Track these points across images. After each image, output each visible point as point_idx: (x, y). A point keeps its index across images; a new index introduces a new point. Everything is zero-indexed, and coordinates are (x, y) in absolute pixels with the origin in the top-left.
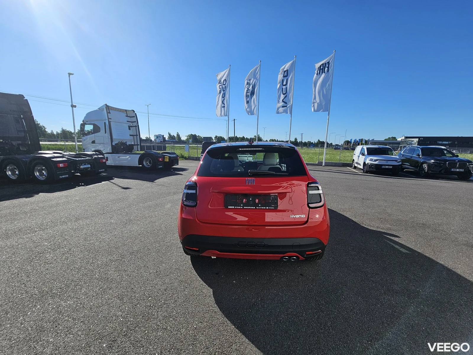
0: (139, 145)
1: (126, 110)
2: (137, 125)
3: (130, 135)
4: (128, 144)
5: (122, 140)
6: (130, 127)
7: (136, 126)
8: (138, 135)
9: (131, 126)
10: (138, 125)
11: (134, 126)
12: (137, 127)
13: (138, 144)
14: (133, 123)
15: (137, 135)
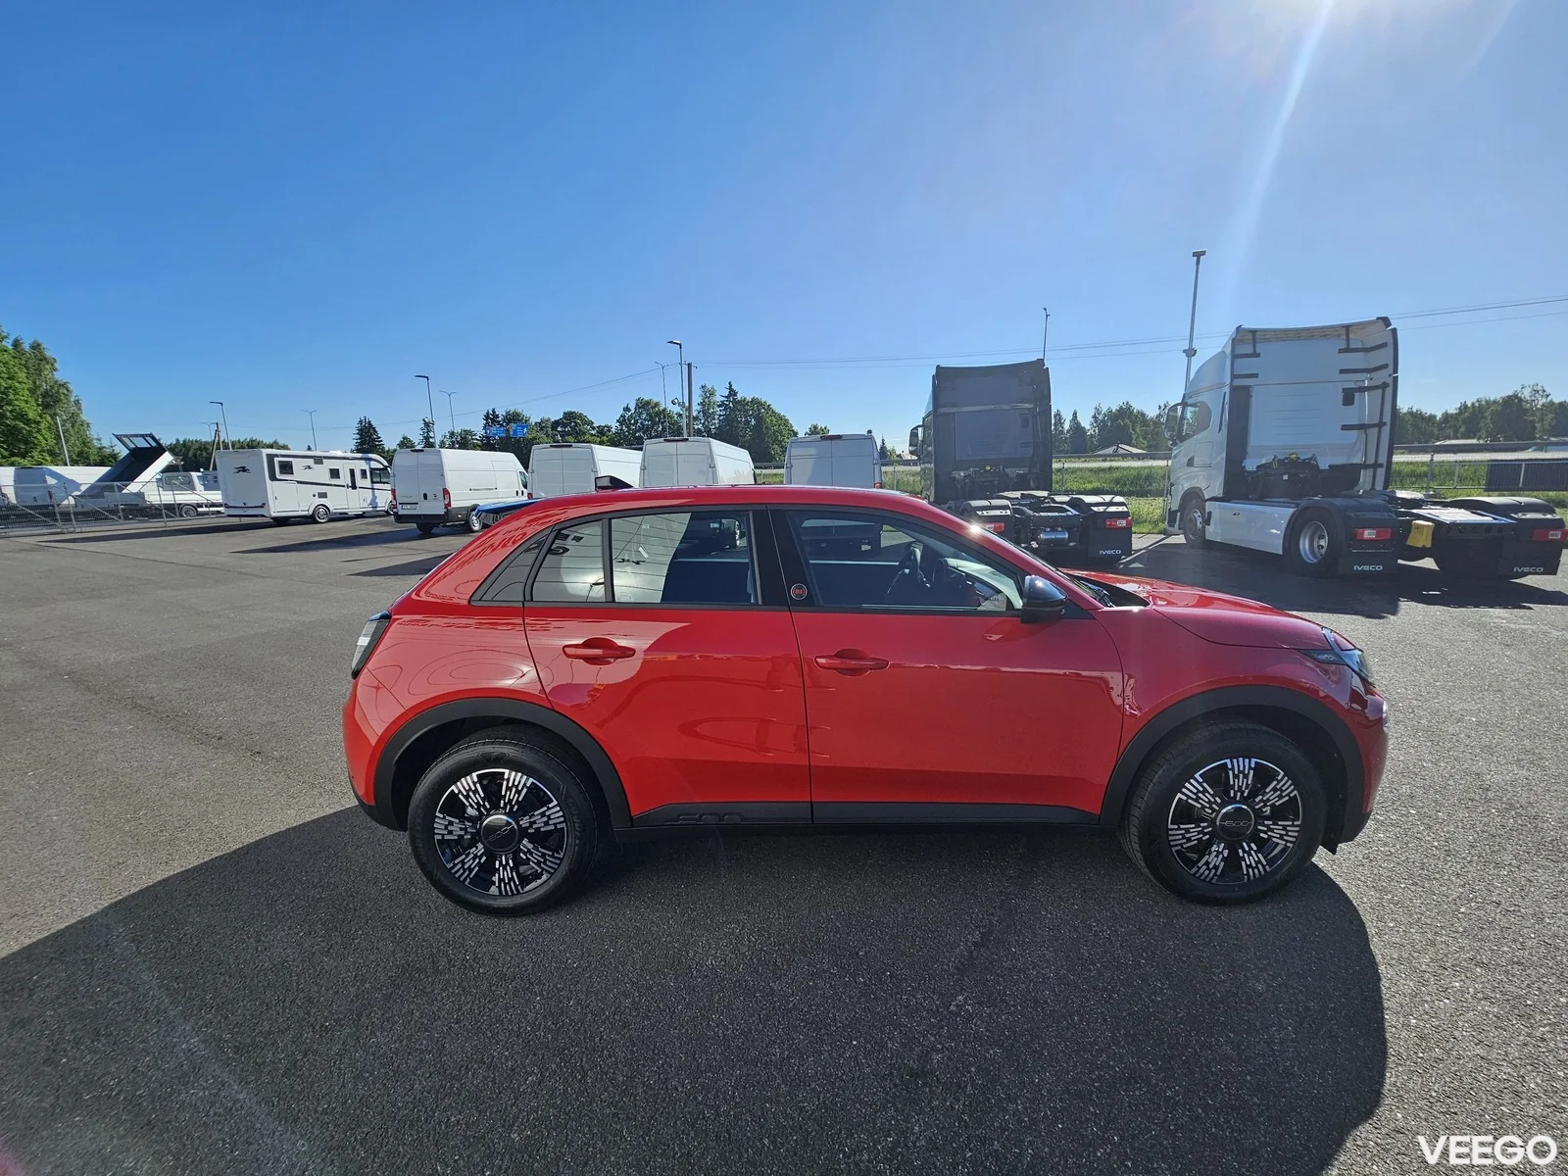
0: (1381, 466)
1: (1347, 327)
2: (1390, 381)
3: (1345, 428)
4: (1324, 465)
5: (1291, 451)
6: (1348, 398)
7: (1384, 386)
8: (1385, 424)
9: (1362, 390)
10: (1396, 379)
11: (1376, 387)
12: (1389, 391)
13: (1380, 461)
14: (1375, 375)
15: (1381, 425)
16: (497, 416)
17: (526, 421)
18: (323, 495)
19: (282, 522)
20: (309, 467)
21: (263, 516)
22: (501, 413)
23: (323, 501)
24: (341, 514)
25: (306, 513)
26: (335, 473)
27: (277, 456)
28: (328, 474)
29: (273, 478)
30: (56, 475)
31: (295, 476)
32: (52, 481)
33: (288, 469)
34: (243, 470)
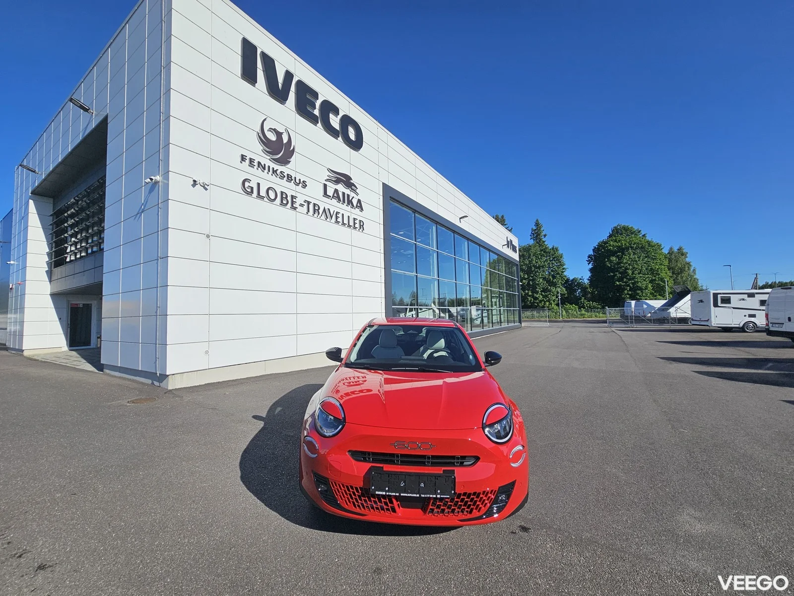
18: (752, 316)
19: (725, 330)
20: (743, 300)
21: (708, 326)
23: (751, 319)
25: (738, 326)
27: (720, 294)
28: (758, 303)
29: (716, 305)
30: (647, 304)
31: (732, 305)
32: (645, 306)
33: (726, 301)
34: (701, 301)
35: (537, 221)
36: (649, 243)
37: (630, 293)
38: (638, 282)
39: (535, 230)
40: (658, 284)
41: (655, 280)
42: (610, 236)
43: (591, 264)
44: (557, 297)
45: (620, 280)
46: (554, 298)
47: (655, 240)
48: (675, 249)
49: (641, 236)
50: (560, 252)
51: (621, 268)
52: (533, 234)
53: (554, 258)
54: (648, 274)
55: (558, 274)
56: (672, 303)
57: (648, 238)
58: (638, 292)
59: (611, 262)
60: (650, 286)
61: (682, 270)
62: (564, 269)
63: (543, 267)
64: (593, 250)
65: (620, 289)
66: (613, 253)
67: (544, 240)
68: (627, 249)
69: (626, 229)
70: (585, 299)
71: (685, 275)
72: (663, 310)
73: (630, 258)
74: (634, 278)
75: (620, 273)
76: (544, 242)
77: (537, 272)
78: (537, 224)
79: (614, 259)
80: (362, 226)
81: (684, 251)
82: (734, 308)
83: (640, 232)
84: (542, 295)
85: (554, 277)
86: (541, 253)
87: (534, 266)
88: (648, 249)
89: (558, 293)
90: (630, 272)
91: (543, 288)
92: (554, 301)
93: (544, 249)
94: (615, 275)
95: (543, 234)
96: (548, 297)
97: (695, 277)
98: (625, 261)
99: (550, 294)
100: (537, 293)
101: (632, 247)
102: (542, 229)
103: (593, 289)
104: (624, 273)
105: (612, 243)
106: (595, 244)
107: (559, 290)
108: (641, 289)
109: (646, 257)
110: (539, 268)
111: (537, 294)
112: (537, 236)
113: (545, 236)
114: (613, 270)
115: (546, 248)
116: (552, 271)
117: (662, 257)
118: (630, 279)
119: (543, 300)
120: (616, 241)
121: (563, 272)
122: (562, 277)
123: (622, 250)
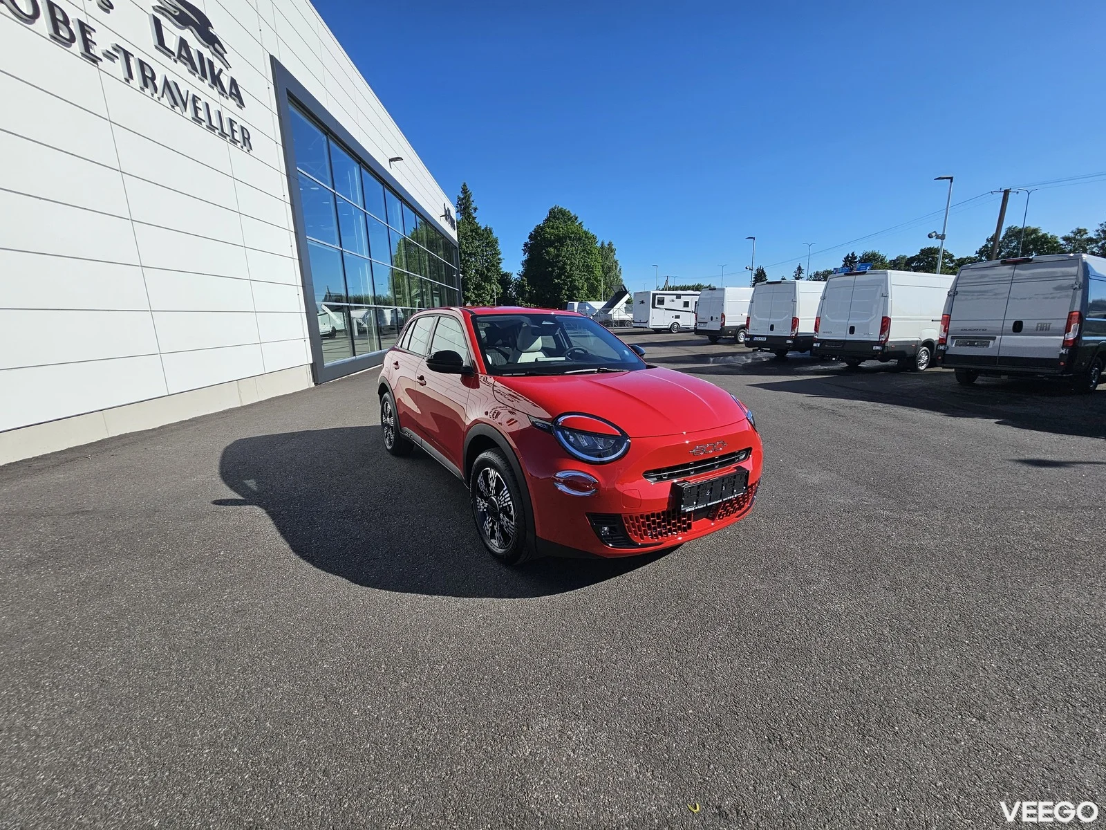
16: (856, 258)
17: (882, 260)
18: (678, 317)
19: (658, 331)
20: (673, 301)
21: (646, 328)
22: (859, 254)
23: (677, 320)
24: (687, 328)
25: (667, 327)
26: (686, 304)
27: (657, 294)
28: (682, 304)
29: (654, 307)
30: (590, 306)
31: (665, 306)
32: (588, 308)
33: (661, 302)
34: (642, 302)
35: (464, 185)
36: (586, 233)
37: (568, 293)
38: (575, 280)
39: (463, 199)
40: (593, 284)
41: (590, 279)
42: (547, 220)
43: (526, 255)
44: (492, 297)
45: (559, 277)
46: (488, 298)
47: (592, 232)
48: (606, 245)
49: (577, 224)
50: (495, 235)
51: (560, 262)
52: (460, 205)
53: (488, 243)
54: (584, 271)
55: (493, 265)
56: (611, 305)
57: (585, 228)
58: (575, 292)
59: (548, 252)
60: (585, 286)
61: (610, 269)
62: (499, 259)
63: (475, 254)
64: (530, 237)
65: (558, 288)
66: (551, 243)
67: (474, 215)
68: (565, 237)
69: (563, 213)
70: (523, 300)
71: (612, 274)
72: (604, 311)
73: (568, 251)
74: (572, 275)
75: (559, 269)
76: (474, 218)
77: (469, 261)
78: (465, 191)
79: (552, 250)
80: (246, 140)
81: (613, 247)
82: (666, 309)
83: (577, 218)
84: (474, 293)
85: (488, 270)
86: (472, 235)
87: (463, 252)
88: (584, 239)
89: (493, 291)
90: (568, 267)
91: (475, 285)
92: (488, 302)
93: (476, 229)
94: (553, 271)
95: (473, 206)
96: (482, 297)
97: (621, 277)
98: (563, 254)
99: (484, 293)
100: (468, 290)
101: (570, 238)
102: (471, 199)
103: (531, 288)
104: (563, 269)
105: (548, 230)
106: (532, 230)
107: (494, 287)
108: (578, 289)
109: (583, 250)
110: (470, 255)
111: (469, 292)
112: (464, 209)
113: (475, 209)
114: (552, 264)
115: (479, 228)
116: (486, 261)
117: (596, 252)
118: (568, 277)
119: (476, 301)
120: (553, 228)
121: (498, 263)
122: (498, 271)
123: (561, 240)
